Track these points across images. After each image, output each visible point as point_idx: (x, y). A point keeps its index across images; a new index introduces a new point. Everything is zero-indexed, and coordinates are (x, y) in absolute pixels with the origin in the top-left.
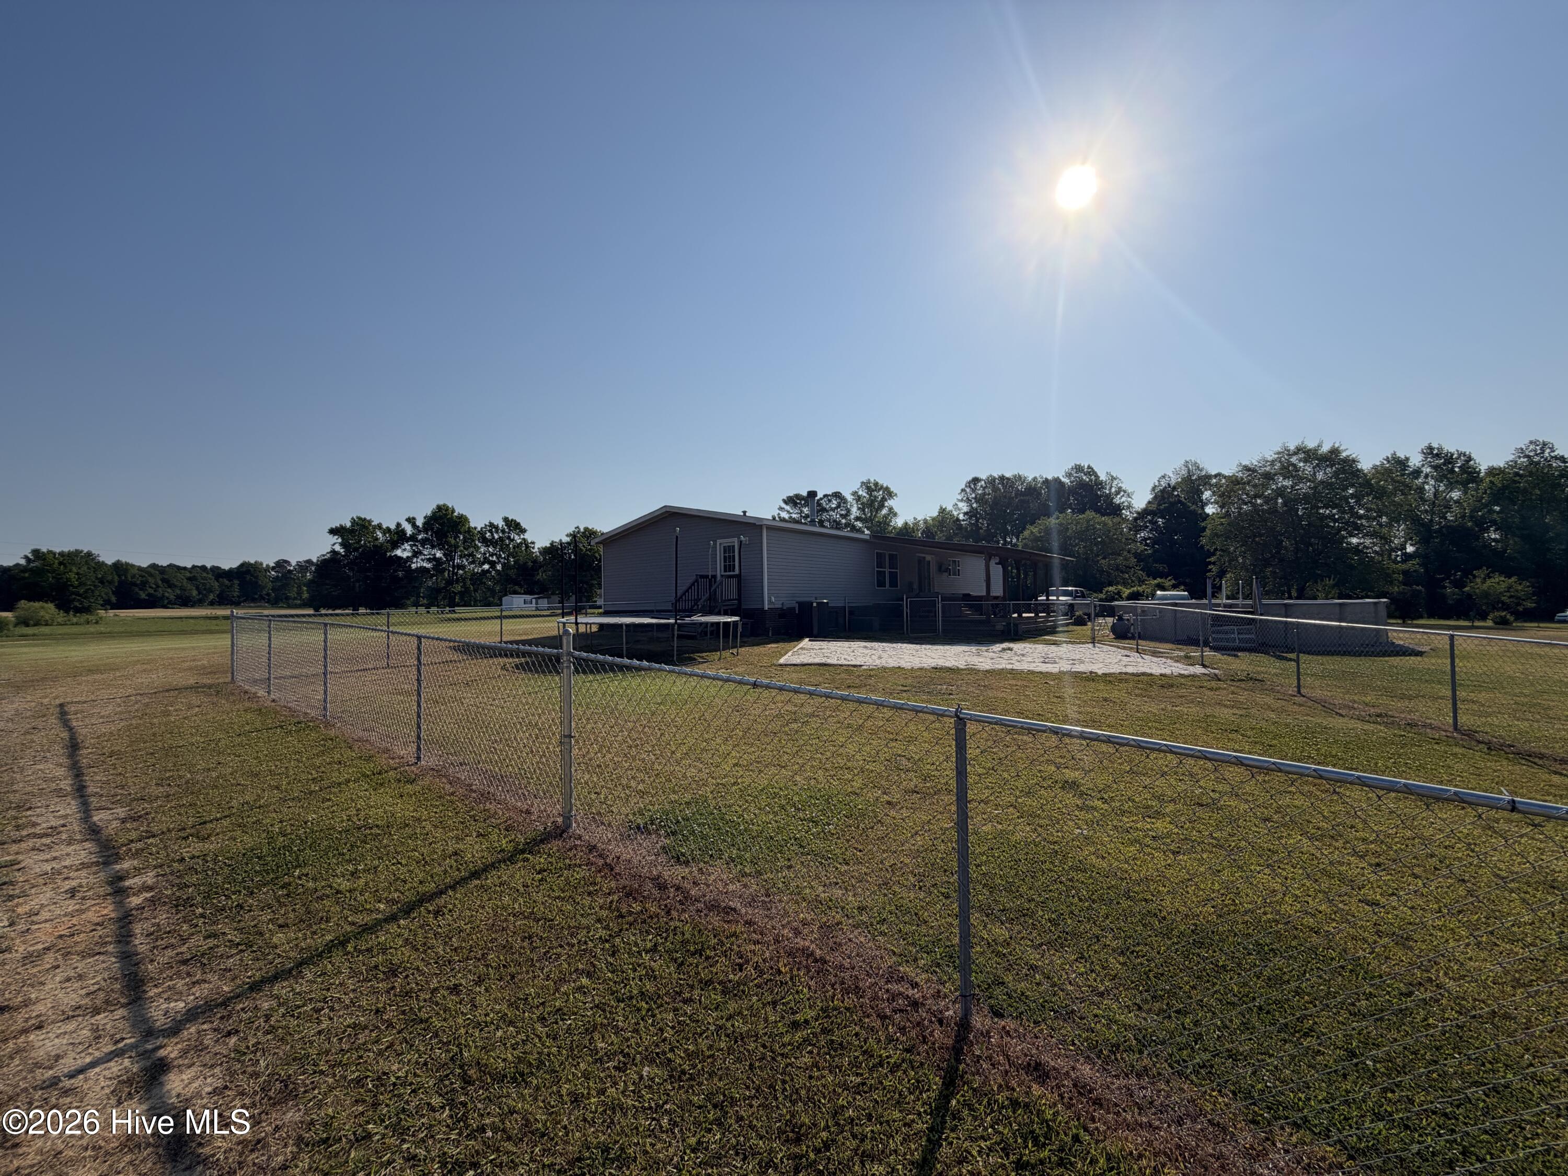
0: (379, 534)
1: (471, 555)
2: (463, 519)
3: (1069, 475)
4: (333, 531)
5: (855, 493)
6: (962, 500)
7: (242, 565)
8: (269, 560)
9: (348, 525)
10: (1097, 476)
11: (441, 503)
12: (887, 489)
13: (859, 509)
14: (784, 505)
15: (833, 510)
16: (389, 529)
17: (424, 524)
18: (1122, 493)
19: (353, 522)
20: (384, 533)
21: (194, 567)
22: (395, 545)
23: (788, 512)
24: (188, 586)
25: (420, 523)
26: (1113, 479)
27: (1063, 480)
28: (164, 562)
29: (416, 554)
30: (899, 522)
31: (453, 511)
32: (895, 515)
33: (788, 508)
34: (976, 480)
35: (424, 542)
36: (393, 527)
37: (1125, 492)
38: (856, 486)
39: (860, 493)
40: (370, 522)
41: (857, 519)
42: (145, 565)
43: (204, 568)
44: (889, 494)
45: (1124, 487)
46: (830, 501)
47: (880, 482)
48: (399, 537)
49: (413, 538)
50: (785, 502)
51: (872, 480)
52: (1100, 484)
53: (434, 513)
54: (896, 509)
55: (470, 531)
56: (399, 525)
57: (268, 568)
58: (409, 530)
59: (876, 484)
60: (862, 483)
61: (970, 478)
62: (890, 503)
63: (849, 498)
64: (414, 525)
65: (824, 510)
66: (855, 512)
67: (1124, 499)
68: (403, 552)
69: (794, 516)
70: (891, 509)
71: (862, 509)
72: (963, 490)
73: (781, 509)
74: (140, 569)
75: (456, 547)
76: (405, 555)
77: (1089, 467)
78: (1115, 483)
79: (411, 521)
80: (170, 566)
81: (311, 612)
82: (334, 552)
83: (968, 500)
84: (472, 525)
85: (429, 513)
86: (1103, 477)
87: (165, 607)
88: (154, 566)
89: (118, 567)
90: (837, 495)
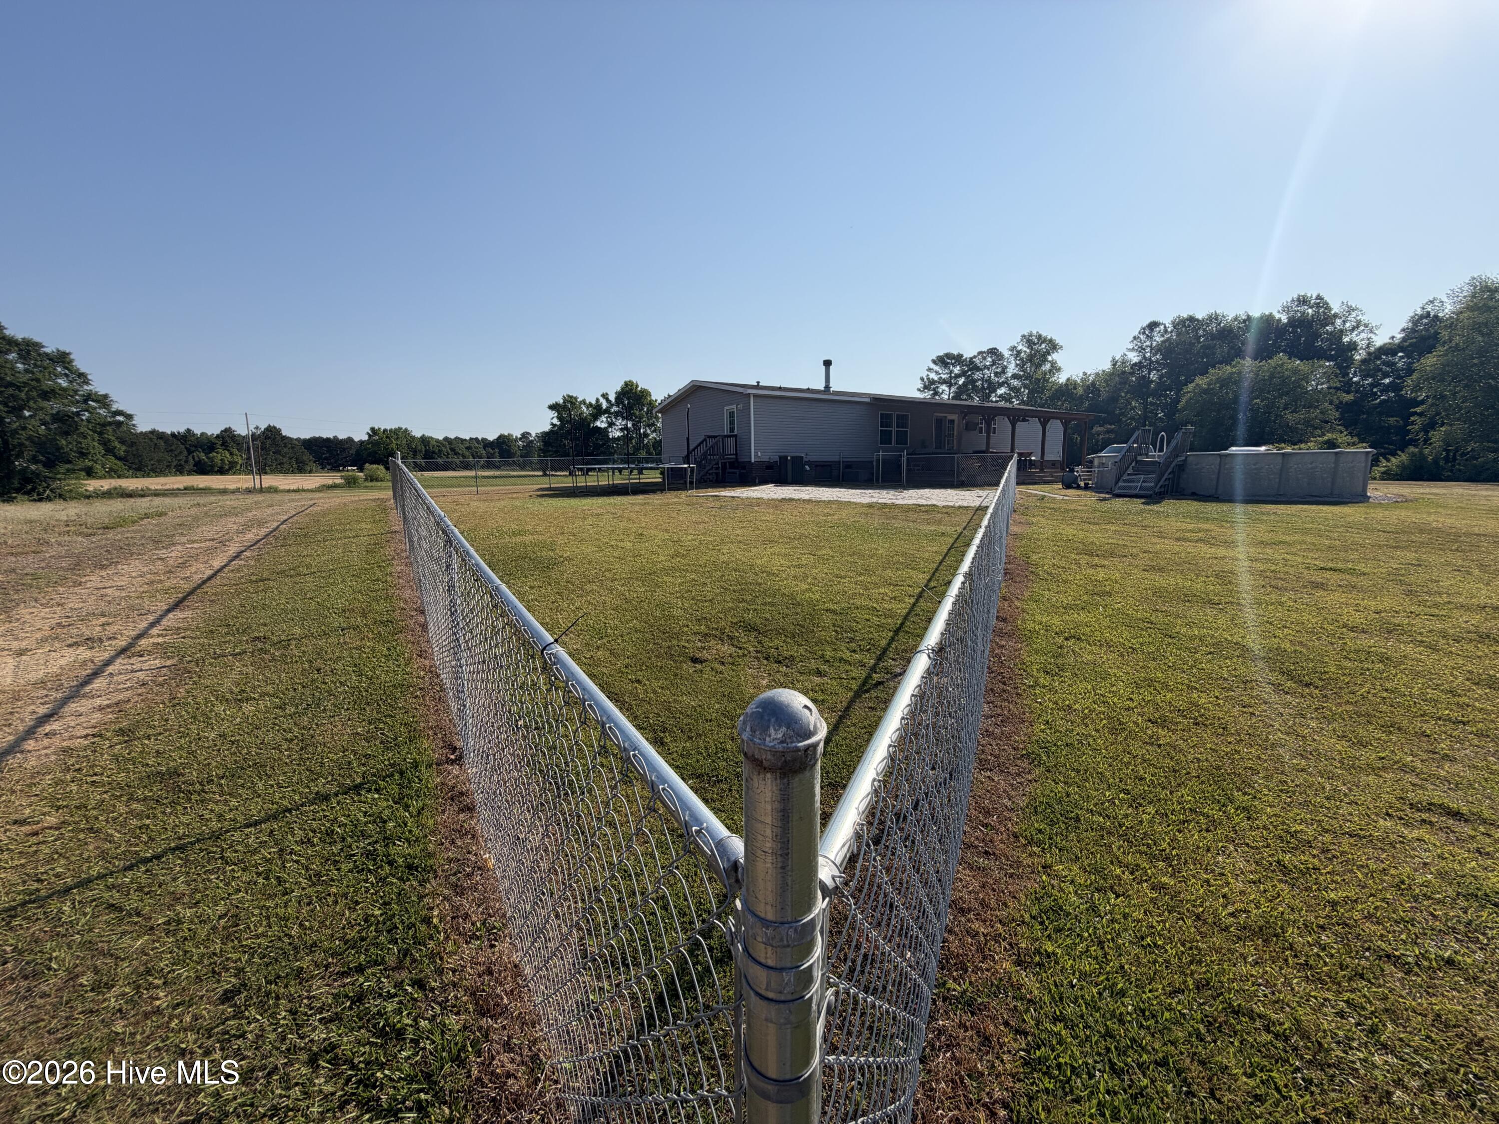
0: (584, 408)
1: (653, 424)
2: (645, 393)
3: (1286, 309)
4: (552, 407)
5: (1013, 349)
6: (1133, 350)
7: (500, 437)
8: (517, 434)
9: (561, 401)
10: (1329, 308)
11: (628, 380)
12: (1051, 341)
13: (1017, 365)
14: (933, 366)
15: (986, 367)
16: (591, 405)
17: (616, 398)
18: (1362, 328)
19: (565, 400)
20: (588, 408)
21: (471, 439)
22: (596, 417)
23: (937, 373)
24: (467, 453)
25: (612, 398)
26: (1351, 310)
27: (1277, 316)
28: (452, 436)
29: (611, 424)
30: (1062, 378)
31: (637, 386)
32: (1059, 370)
33: (936, 368)
34: (1153, 325)
35: (617, 414)
36: (594, 402)
37: (1366, 326)
38: (1015, 340)
39: (1020, 347)
40: (576, 398)
41: (1015, 376)
42: (441, 438)
43: (477, 439)
44: (1053, 346)
45: (1364, 319)
46: (984, 358)
47: (1044, 334)
48: (598, 411)
49: (607, 411)
50: (934, 362)
51: (1035, 333)
52: (1330, 319)
53: (622, 389)
54: (1060, 364)
55: (651, 404)
56: (598, 400)
57: (516, 440)
58: (605, 405)
59: (1039, 337)
60: (1023, 336)
61: (1145, 323)
62: (1054, 357)
63: (1006, 354)
64: (608, 400)
65: (978, 369)
66: (1012, 369)
67: (1363, 335)
68: (601, 423)
69: (944, 376)
70: (1053, 363)
71: (1021, 366)
72: (1135, 338)
73: (930, 370)
74: (437, 441)
75: (641, 417)
76: (604, 425)
77: (1319, 297)
78: (1354, 314)
79: (605, 396)
80: (456, 438)
81: (541, 473)
82: (553, 425)
83: (1141, 349)
84: (653, 398)
85: (619, 389)
86: (1336, 309)
87: (454, 470)
88: (446, 439)
89: (424, 440)
90: (993, 352)
